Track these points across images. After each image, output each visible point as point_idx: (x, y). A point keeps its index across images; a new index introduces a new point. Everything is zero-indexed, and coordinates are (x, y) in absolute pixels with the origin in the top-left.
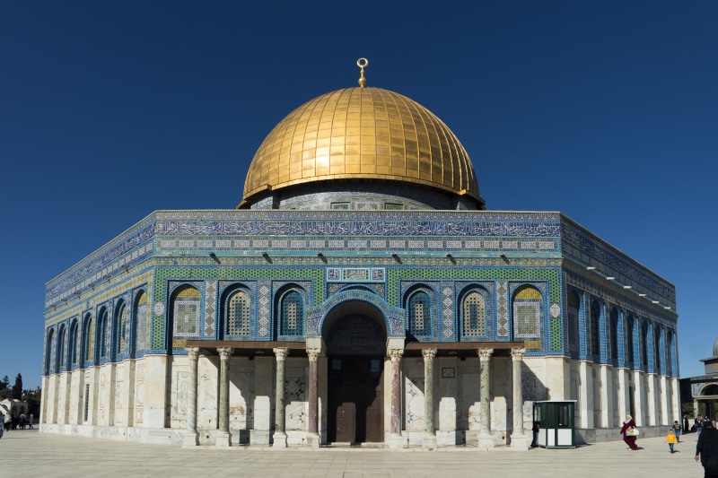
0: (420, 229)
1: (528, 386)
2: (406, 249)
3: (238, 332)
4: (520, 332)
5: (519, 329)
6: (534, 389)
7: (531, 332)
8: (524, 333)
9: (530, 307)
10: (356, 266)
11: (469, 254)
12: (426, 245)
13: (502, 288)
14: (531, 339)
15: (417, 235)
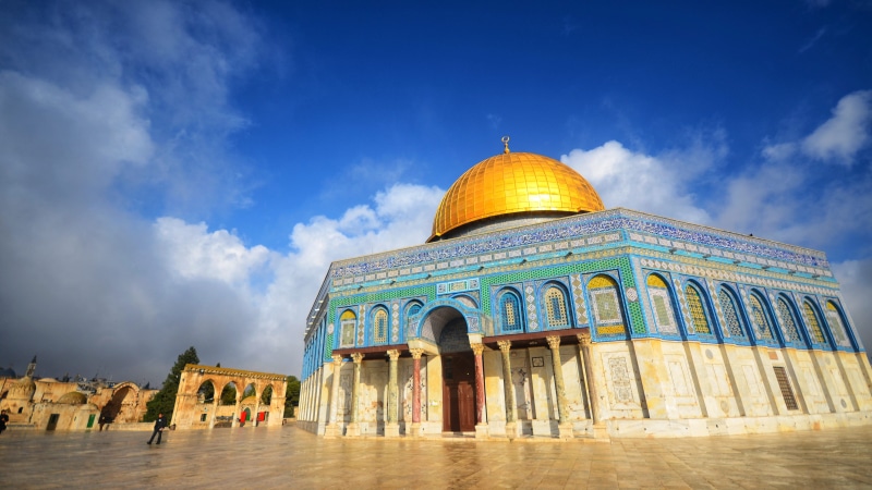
0: (502, 244)
1: (620, 371)
2: (494, 261)
4: (601, 318)
5: (601, 315)
6: (626, 375)
7: (612, 318)
8: (605, 319)
9: (608, 294)
10: (459, 280)
11: (543, 256)
12: (508, 255)
13: (576, 281)
14: (614, 324)
15: (501, 249)
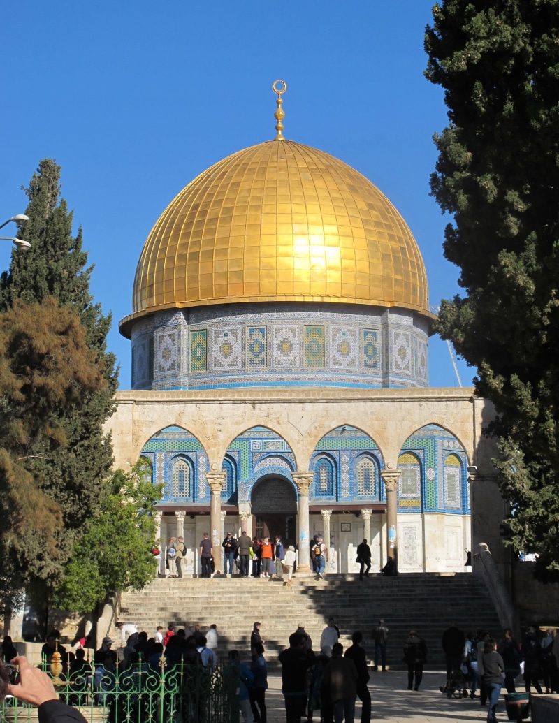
1: (410, 538)
3: (182, 494)
4: (403, 492)
5: (403, 489)
6: (415, 541)
7: (412, 492)
8: (407, 493)
9: (412, 471)
10: (274, 439)
14: (413, 498)
